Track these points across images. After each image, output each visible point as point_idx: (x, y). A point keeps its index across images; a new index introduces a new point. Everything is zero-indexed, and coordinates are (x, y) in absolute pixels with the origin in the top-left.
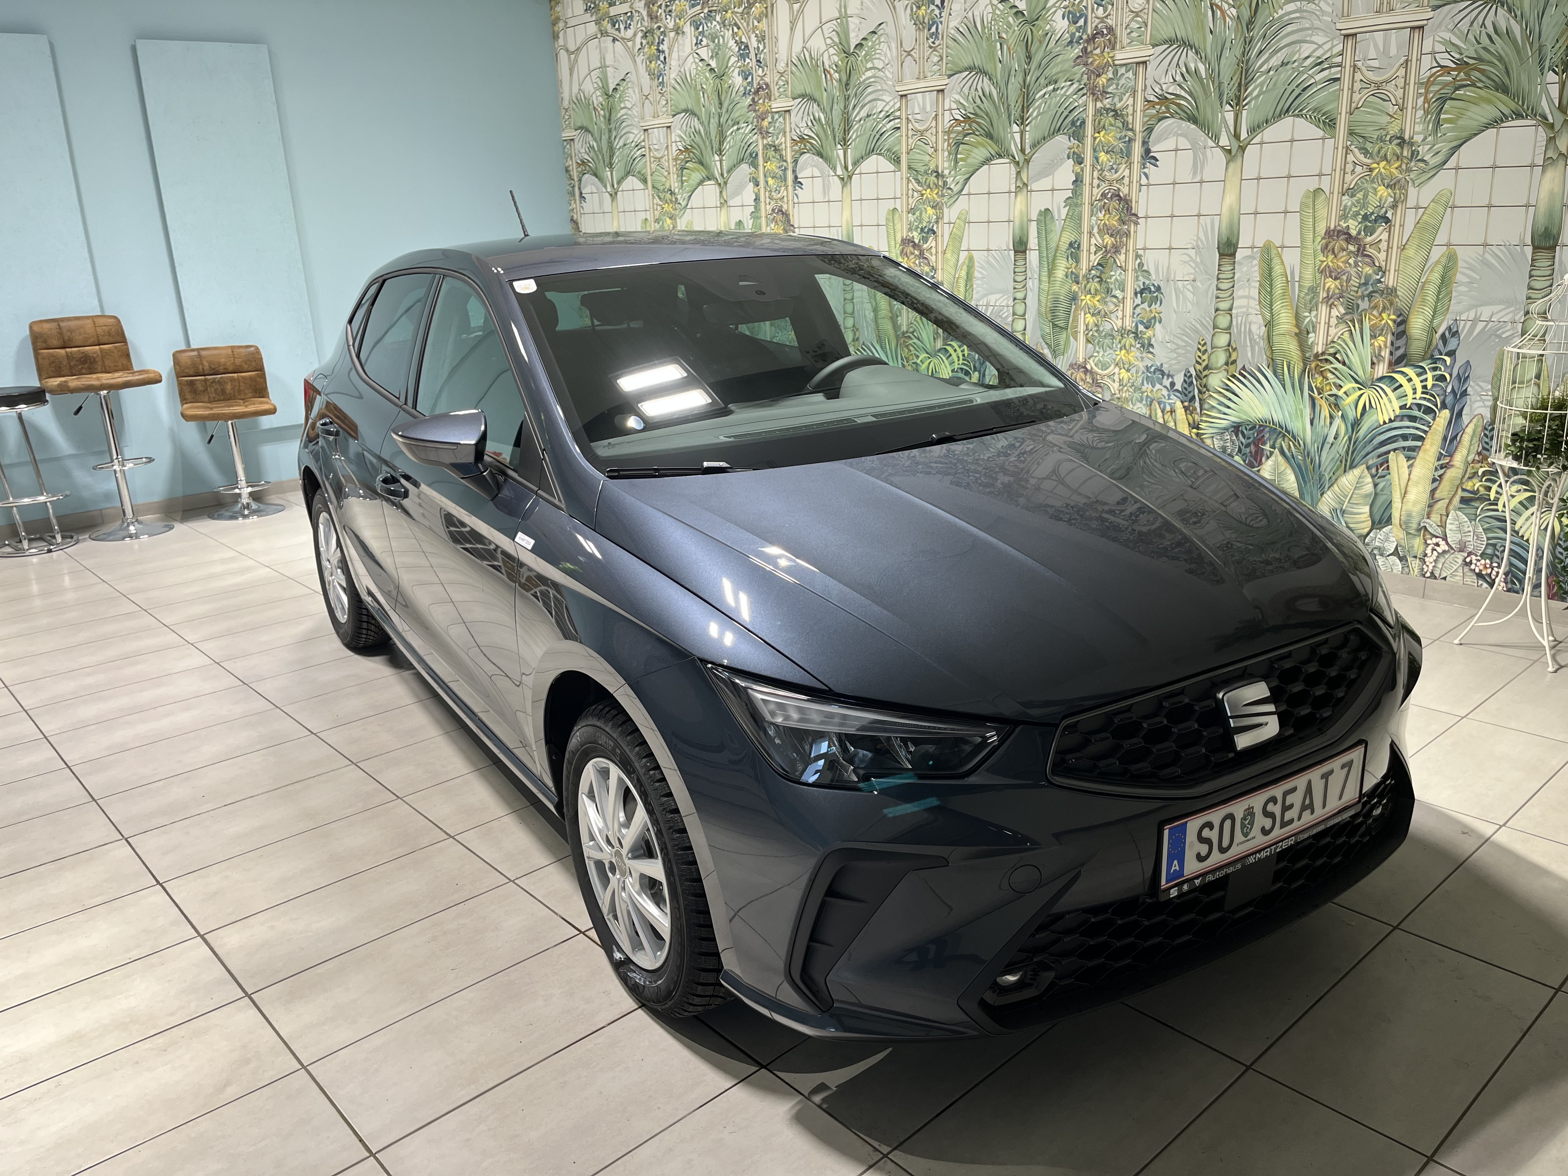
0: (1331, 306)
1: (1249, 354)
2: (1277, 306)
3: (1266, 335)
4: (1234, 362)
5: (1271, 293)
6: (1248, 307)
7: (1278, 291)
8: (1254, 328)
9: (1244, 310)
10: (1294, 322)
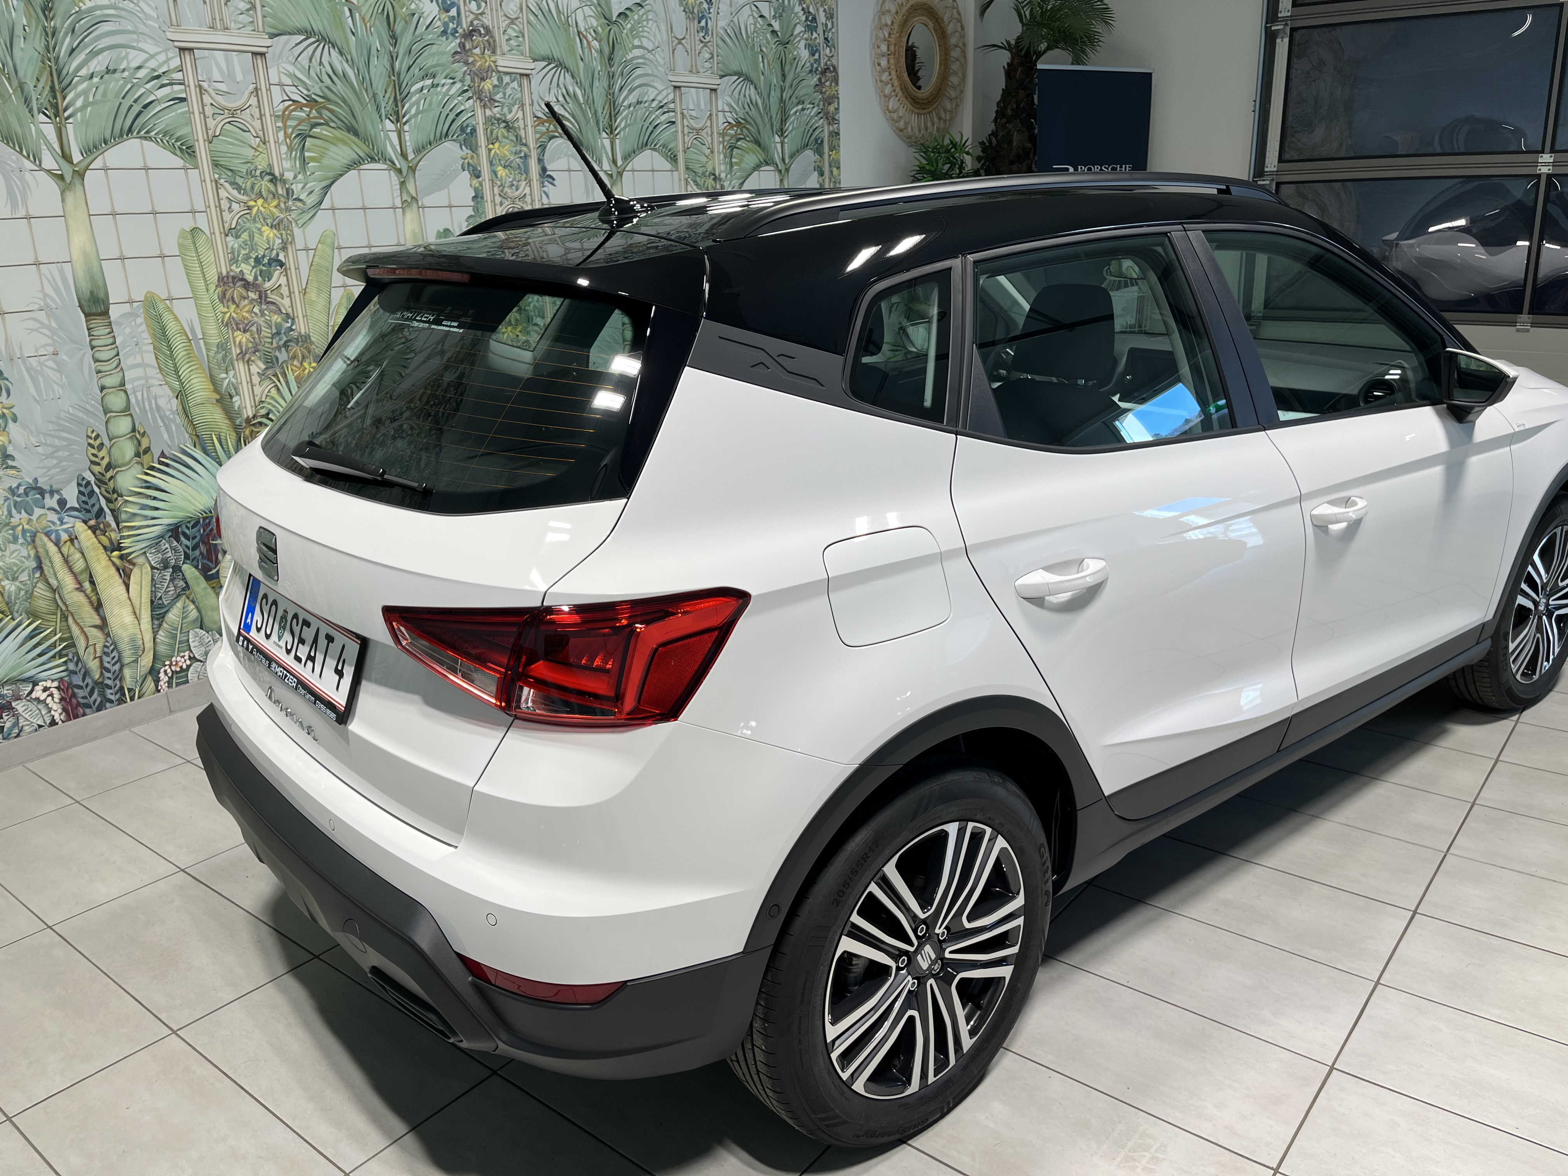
0: (248, 361)
1: (166, 436)
2: (184, 371)
3: (180, 408)
4: (147, 450)
5: (172, 357)
6: (146, 378)
7: (180, 353)
8: (162, 402)
9: (143, 382)
10: (211, 387)
